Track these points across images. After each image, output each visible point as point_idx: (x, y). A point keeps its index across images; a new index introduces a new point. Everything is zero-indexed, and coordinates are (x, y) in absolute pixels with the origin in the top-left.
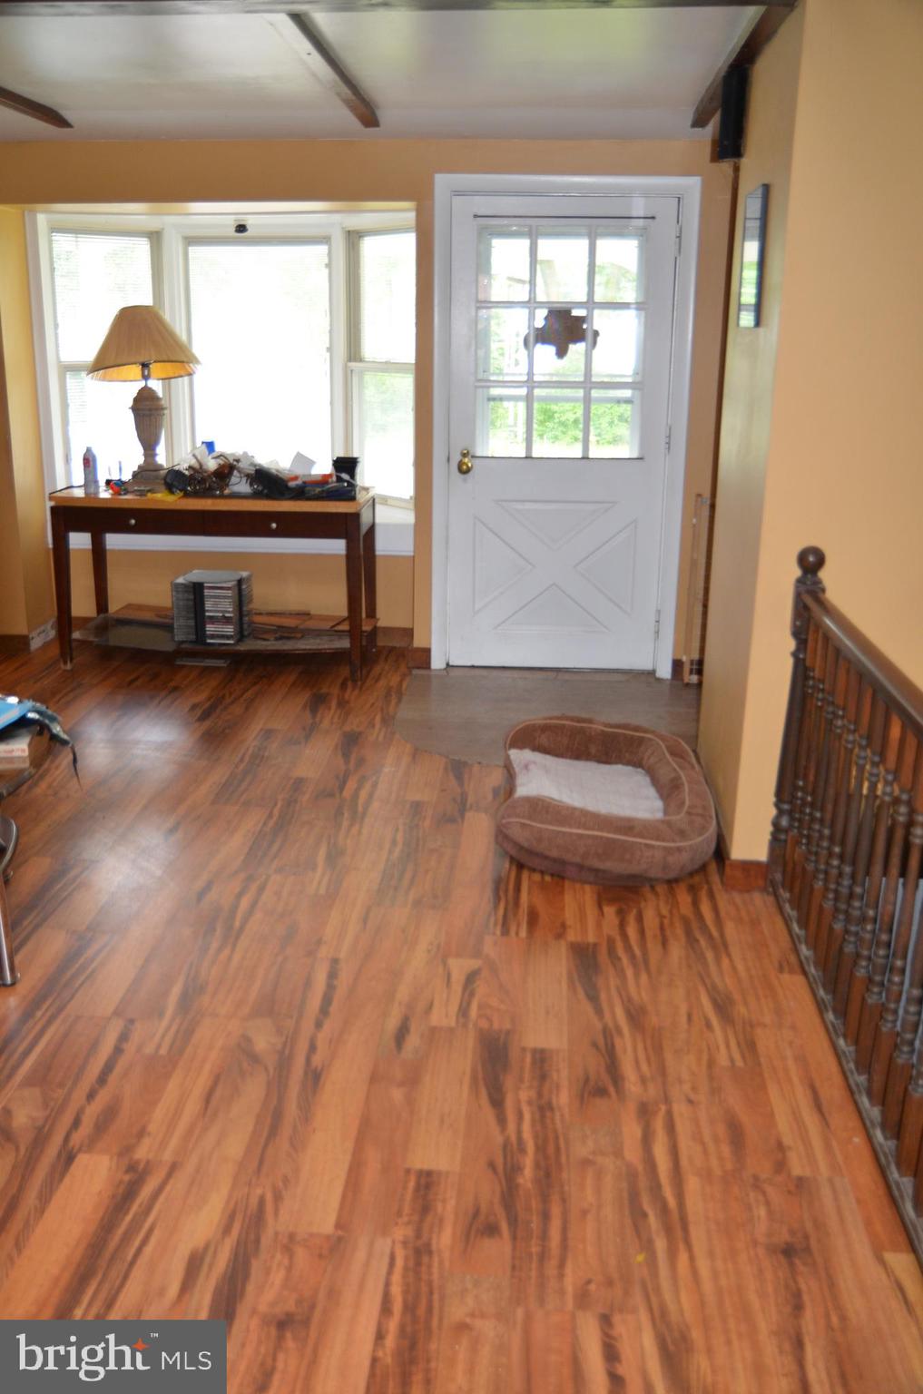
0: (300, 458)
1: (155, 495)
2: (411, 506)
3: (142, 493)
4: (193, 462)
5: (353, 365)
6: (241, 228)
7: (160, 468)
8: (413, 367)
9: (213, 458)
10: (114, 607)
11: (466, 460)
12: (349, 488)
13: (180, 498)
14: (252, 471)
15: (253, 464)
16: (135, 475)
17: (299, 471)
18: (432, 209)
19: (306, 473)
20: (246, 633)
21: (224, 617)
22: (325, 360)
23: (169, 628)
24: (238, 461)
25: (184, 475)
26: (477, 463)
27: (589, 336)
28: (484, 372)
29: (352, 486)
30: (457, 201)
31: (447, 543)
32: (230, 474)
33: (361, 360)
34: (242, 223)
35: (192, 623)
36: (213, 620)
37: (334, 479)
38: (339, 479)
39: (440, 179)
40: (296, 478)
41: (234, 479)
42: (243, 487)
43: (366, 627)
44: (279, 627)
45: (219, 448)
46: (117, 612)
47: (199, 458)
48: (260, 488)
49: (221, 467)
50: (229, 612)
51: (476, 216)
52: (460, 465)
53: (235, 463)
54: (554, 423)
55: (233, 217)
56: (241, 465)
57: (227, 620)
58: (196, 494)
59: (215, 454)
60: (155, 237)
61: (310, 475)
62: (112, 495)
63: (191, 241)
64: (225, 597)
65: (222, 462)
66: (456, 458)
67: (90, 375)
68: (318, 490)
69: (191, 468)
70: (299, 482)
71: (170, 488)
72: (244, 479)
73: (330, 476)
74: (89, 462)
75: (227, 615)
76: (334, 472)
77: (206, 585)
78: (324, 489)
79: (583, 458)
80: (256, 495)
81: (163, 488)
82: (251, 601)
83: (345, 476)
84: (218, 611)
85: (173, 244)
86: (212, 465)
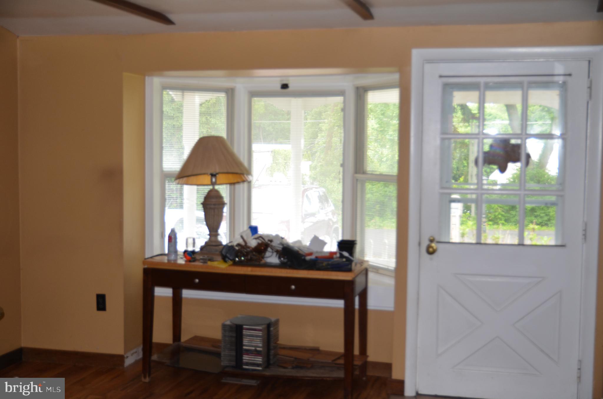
0: (316, 240)
1: (212, 263)
2: (393, 274)
3: (205, 261)
4: (241, 241)
5: (359, 176)
6: (285, 86)
7: (220, 244)
8: (396, 178)
9: (256, 239)
10: (184, 338)
11: (433, 245)
12: (347, 263)
13: (230, 266)
14: (280, 248)
15: (282, 244)
16: (202, 248)
17: (315, 249)
18: (410, 72)
19: (319, 250)
20: (272, 362)
21: (256, 350)
22: (339, 172)
23: (218, 355)
24: (271, 241)
25: (234, 249)
26: (440, 248)
27: (523, 158)
28: (447, 182)
29: (349, 261)
30: (427, 67)
31: (418, 303)
32: (265, 250)
33: (364, 173)
34: (285, 82)
35: (234, 353)
36: (248, 352)
37: (338, 255)
38: (342, 256)
39: (415, 52)
40: (311, 254)
41: (268, 254)
42: (272, 259)
43: (357, 362)
44: (296, 358)
45: (261, 232)
46: (186, 342)
47: (245, 238)
48: (286, 261)
49: (259, 245)
50: (259, 347)
51: (441, 77)
52: (429, 247)
53: (269, 242)
54: (517, 211)
55: (279, 79)
56: (273, 244)
57: (257, 353)
58: (240, 264)
59: (256, 236)
60: (230, 93)
61: (322, 252)
62: (186, 261)
63: (254, 94)
64: (257, 336)
65: (260, 242)
66: (425, 243)
67: (177, 181)
68: (325, 264)
69: (238, 245)
70: (313, 257)
71: (224, 259)
72: (275, 254)
73: (335, 253)
74: (173, 238)
75: (258, 349)
76: (338, 251)
77: (245, 327)
78: (330, 262)
79: (519, 245)
80: (282, 266)
81: (220, 258)
82: (277, 339)
83: (346, 254)
84: (252, 346)
85: (241, 97)
86: (253, 243)
